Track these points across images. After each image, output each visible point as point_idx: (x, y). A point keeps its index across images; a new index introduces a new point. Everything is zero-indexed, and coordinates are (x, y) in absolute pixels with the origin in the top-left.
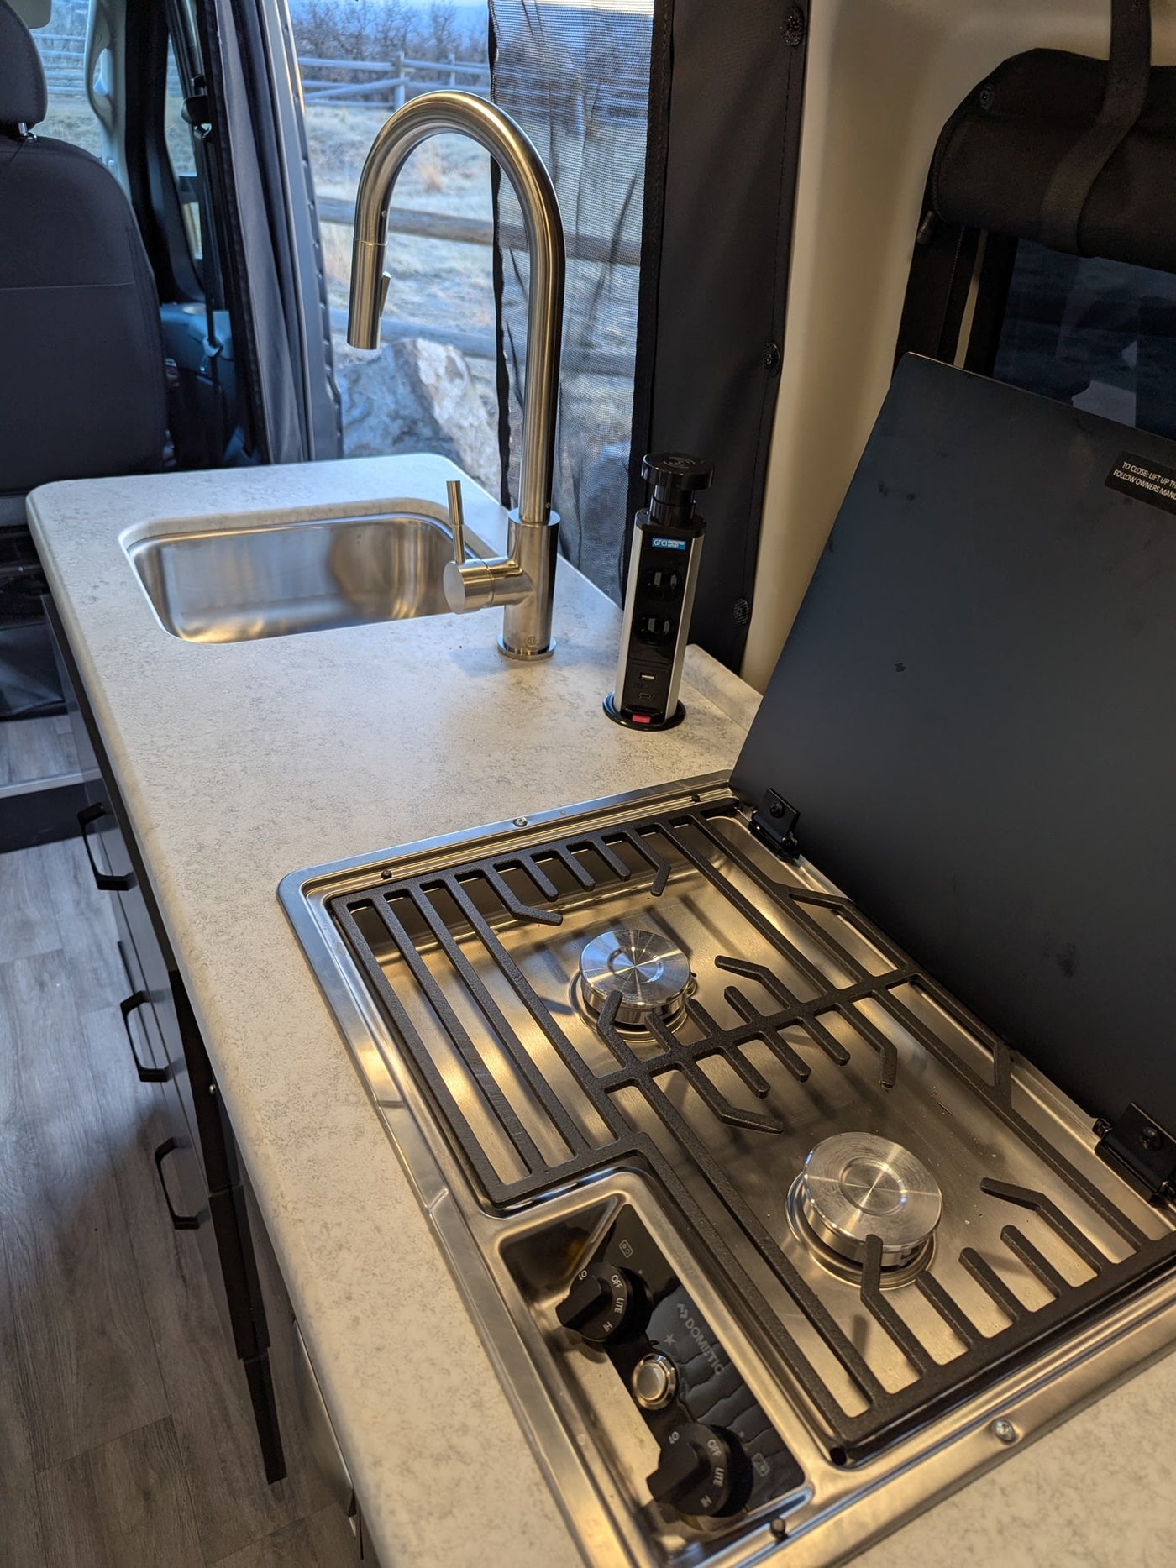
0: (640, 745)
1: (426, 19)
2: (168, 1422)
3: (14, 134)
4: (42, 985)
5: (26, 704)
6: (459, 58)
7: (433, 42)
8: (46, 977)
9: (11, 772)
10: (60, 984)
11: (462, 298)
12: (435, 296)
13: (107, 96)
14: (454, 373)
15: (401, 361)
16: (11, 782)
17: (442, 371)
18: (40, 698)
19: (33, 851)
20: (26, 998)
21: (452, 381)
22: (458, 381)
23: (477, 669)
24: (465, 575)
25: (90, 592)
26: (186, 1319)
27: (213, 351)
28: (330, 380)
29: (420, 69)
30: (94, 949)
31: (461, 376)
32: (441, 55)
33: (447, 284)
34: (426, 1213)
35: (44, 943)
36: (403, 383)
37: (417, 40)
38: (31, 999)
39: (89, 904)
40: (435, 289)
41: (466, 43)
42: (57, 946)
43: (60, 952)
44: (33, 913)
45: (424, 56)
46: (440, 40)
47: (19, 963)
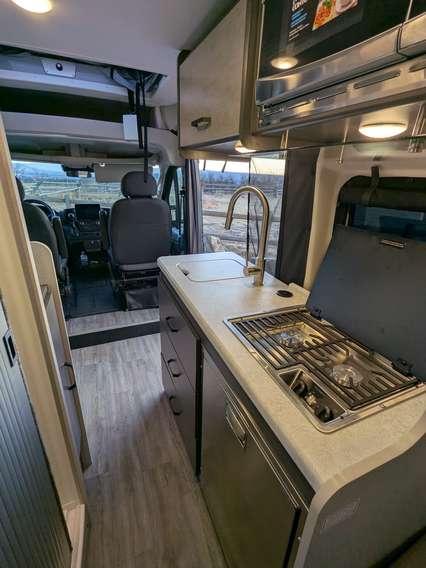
0: (285, 300)
1: (208, 176)
2: (170, 463)
3: (151, 198)
4: (138, 366)
5: (135, 307)
6: (214, 183)
7: (209, 180)
8: (139, 364)
9: (133, 321)
10: (142, 366)
11: (217, 229)
12: (212, 228)
13: (159, 191)
14: (218, 243)
15: (208, 240)
16: (133, 323)
17: (216, 242)
18: (138, 306)
19: (135, 338)
20: (135, 369)
21: (218, 244)
22: (219, 244)
23: (249, 287)
24: (249, 269)
25: (174, 274)
26: (173, 440)
27: (180, 236)
28: (203, 241)
29: (206, 185)
30: (149, 359)
31: (220, 243)
32: (211, 182)
33: (214, 226)
34: (265, 369)
35: (138, 357)
36: (208, 245)
37: (206, 180)
38: (136, 369)
39: (147, 350)
40: (211, 227)
41: (216, 180)
42: (141, 358)
43: (142, 360)
44: (136, 351)
45: (207, 183)
46: (210, 180)
47: (133, 361)
